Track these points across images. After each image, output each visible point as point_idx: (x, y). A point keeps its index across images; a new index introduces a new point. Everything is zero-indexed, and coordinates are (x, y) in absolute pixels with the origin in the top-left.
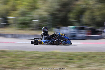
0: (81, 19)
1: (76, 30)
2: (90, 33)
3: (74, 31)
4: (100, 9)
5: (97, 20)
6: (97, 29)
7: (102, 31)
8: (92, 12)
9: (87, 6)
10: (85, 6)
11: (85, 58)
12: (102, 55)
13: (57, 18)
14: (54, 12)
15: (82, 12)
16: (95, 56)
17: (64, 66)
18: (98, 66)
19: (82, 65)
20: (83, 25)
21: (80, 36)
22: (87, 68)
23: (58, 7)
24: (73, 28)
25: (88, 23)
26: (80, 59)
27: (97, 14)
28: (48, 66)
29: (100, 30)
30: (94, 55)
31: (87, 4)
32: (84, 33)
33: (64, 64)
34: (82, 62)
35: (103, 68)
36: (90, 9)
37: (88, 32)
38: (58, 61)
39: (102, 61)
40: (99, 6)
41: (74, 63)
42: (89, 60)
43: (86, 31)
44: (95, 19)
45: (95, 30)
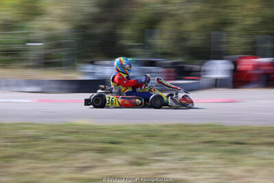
2: (173, 74)
4: (198, 15)
5: (190, 43)
6: (188, 66)
7: (200, 72)
8: (180, 23)
10: (160, 7)
13: (91, 37)
14: (84, 24)
15: (153, 23)
16: (177, 135)
17: (96, 160)
18: (182, 159)
19: (140, 159)
20: (155, 55)
22: (155, 166)
23: (96, 10)
25: (169, 51)
26: (139, 142)
27: (190, 26)
28: (55, 160)
29: (196, 67)
33: (97, 155)
34: (143, 150)
35: (196, 166)
36: (172, 16)
37: (169, 72)
38: (81, 147)
39: (195, 147)
40: (197, 7)
41: (123, 152)
42: (162, 144)
43: (161, 70)
44: (184, 39)
45: (183, 67)
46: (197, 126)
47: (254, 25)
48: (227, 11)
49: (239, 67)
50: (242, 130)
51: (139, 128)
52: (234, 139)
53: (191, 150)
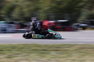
0: (11, 15)
1: (7, 25)
2: (19, 27)
3: (5, 26)
4: (28, 6)
5: (25, 16)
6: (25, 24)
7: (29, 26)
8: (21, 9)
9: (17, 3)
10: (15, 3)
11: (14, 50)
12: (29, 46)
15: (12, 9)
18: (25, 56)
19: (10, 56)
20: (13, 20)
21: (10, 30)
22: (15, 58)
24: (4, 23)
26: (9, 50)
27: (25, 10)
29: (28, 24)
30: (22, 47)
31: (17, 2)
32: (13, 27)
34: (11, 53)
35: (30, 58)
36: (19, 6)
37: (18, 26)
40: (27, 3)
41: (4, 54)
42: (17, 51)
43: (16, 25)
44: (23, 15)
45: (23, 24)
46: (29, 44)
47: (48, 9)
48: (39, 4)
49: (43, 24)
50: (45, 46)
51: (9, 45)
52: (43, 49)
53: (28, 53)
